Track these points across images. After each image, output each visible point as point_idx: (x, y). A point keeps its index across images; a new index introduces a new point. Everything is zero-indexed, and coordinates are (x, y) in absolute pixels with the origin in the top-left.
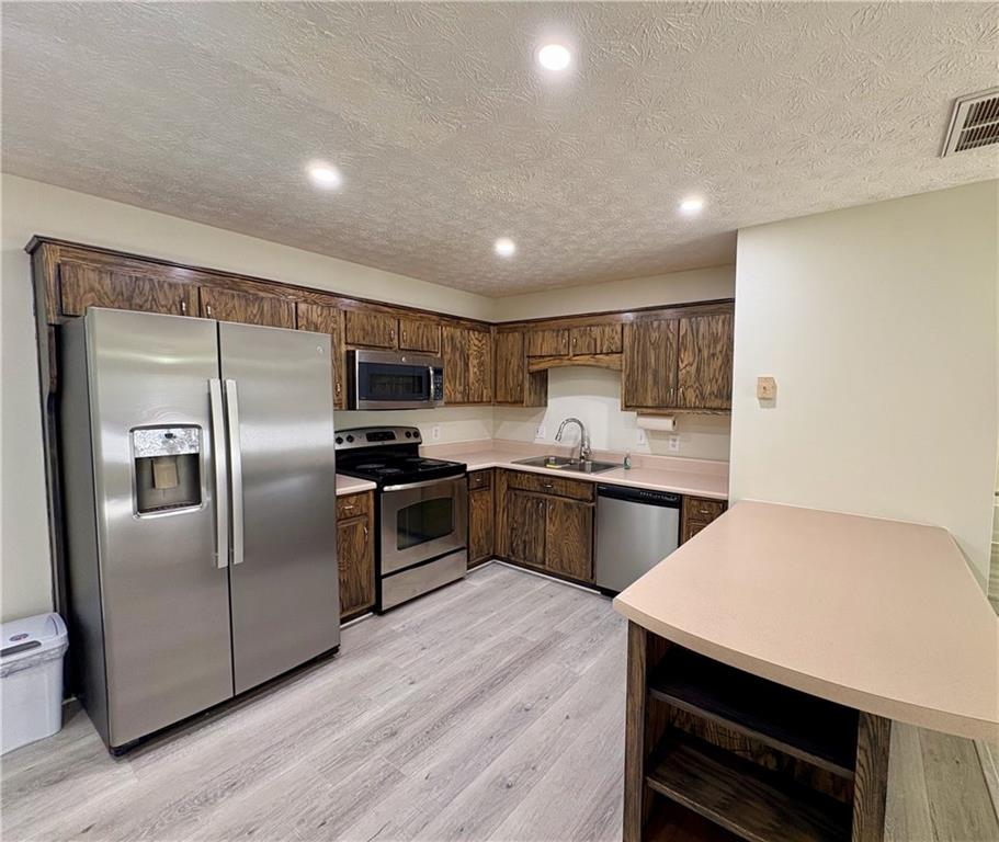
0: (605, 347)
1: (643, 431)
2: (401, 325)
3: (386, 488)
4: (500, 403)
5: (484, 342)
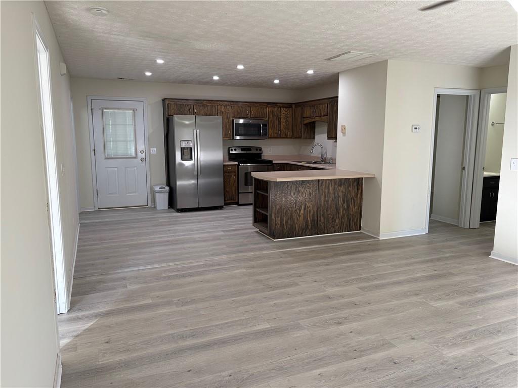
0: (323, 113)
2: (251, 109)
3: (242, 165)
5: (288, 111)
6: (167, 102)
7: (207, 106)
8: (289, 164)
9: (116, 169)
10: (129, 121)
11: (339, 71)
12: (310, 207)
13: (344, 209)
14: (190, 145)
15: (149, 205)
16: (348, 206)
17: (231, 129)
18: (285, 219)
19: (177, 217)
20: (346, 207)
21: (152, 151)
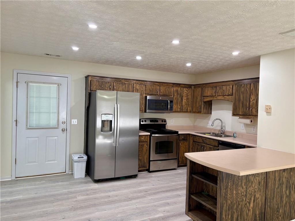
0: (227, 93)
1: (243, 124)
2: (161, 88)
3: (153, 135)
4: (194, 112)
6: (90, 79)
7: (125, 84)
8: (191, 134)
9: (37, 139)
10: (54, 94)
11: (260, 55)
12: (258, 198)
13: (287, 196)
14: (110, 118)
15: (67, 172)
16: (290, 192)
17: (144, 104)
20: (288, 194)
21: (72, 122)
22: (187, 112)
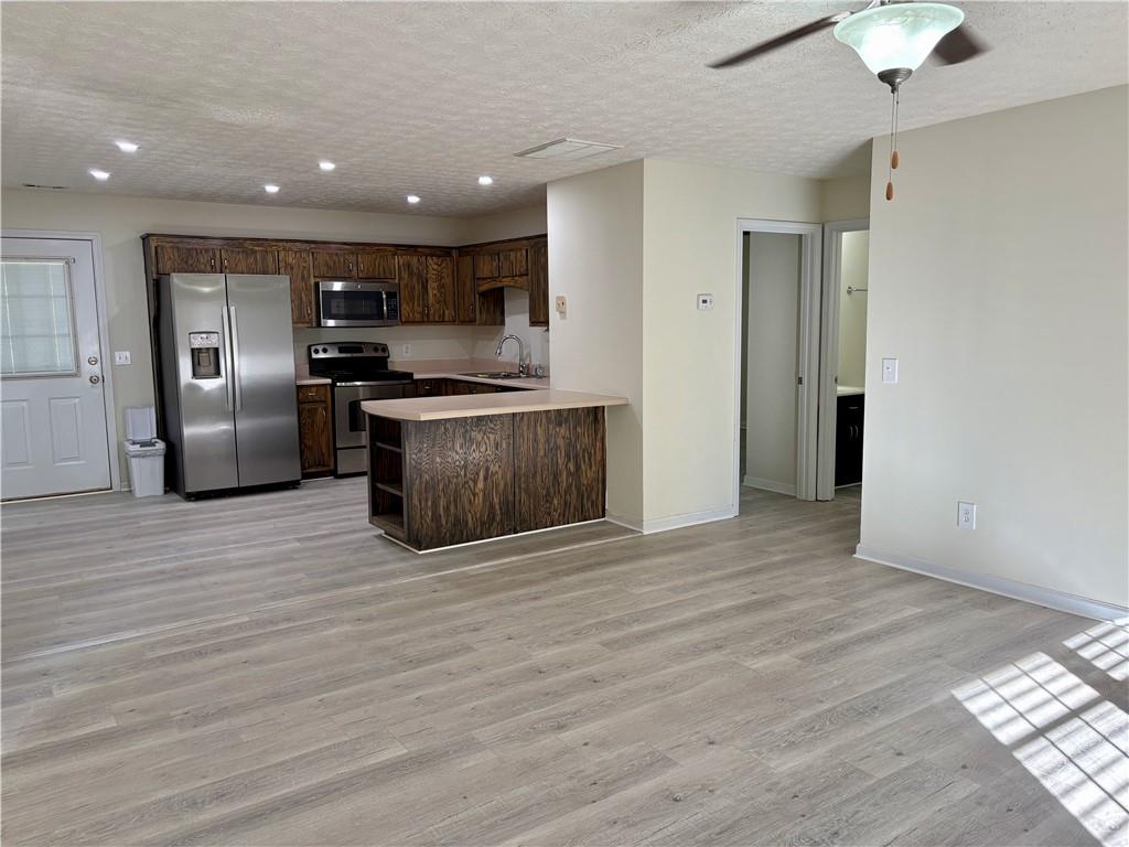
2: (359, 258)
3: (340, 384)
4: (463, 322)
5: (444, 265)
6: (153, 244)
7: (254, 252)
8: (450, 379)
9: (25, 404)
10: (57, 286)
11: (545, 180)
12: (497, 472)
13: (569, 474)
14: (213, 341)
15: (116, 488)
16: (578, 468)
17: (313, 303)
18: (442, 503)
19: (186, 513)
20: (572, 469)
21: (117, 359)
22: (442, 321)
